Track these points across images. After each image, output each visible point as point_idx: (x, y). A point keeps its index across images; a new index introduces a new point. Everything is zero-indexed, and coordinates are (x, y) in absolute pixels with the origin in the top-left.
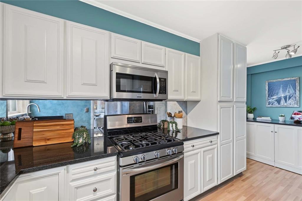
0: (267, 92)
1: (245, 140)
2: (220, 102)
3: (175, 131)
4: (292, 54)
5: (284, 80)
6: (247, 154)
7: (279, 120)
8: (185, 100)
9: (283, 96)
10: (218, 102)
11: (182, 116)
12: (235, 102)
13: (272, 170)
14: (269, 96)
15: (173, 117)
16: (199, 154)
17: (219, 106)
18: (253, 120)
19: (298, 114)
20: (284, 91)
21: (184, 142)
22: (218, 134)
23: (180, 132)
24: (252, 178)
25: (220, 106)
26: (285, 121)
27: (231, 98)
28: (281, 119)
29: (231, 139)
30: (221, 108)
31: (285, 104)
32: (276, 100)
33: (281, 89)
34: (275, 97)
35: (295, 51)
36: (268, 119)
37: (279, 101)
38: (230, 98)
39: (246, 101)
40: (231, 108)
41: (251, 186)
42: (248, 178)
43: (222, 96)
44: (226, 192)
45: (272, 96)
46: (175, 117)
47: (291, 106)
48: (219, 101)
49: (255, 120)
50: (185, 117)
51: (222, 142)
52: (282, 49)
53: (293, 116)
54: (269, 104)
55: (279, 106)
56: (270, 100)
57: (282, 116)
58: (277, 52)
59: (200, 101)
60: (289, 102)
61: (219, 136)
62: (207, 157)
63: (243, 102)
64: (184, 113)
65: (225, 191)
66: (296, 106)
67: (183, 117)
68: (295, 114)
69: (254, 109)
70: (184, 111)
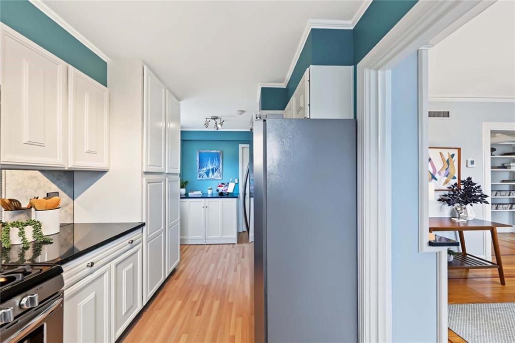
0: (198, 163)
1: (179, 224)
2: (146, 173)
3: (31, 246)
4: (219, 126)
5: (212, 152)
6: (181, 240)
7: (208, 194)
8: (66, 169)
9: (211, 168)
10: (143, 174)
11: (58, 204)
12: (167, 173)
13: (203, 249)
14: (199, 168)
15: (24, 209)
16: (106, 276)
17: (144, 179)
18: (185, 197)
19: (221, 186)
20: (212, 163)
21: (63, 266)
22: (143, 225)
23: (52, 243)
24: (186, 270)
25: (147, 180)
26: (212, 194)
27: (163, 167)
28: (209, 192)
29: (162, 228)
30: (149, 183)
31: (213, 177)
32: (205, 172)
33: (209, 161)
34: (204, 169)
35: (221, 124)
36: (199, 193)
37: (207, 173)
38: (160, 168)
39: (179, 173)
40: (163, 183)
41: (186, 280)
42: (182, 271)
43: (149, 164)
44: (156, 310)
45: (202, 168)
46: (33, 209)
47: (216, 178)
48: (144, 172)
49: (186, 196)
50: (66, 205)
51: (149, 236)
52: (212, 119)
53: (218, 188)
54: (200, 177)
55: (208, 178)
56: (200, 173)
57: (210, 189)
58: (208, 120)
59: (107, 171)
60: (216, 174)
61: (145, 228)
62: (123, 271)
63: (176, 174)
64: (64, 197)
65: (154, 309)
66: (220, 178)
67: (61, 205)
68: (219, 186)
69: (186, 183)
70: (65, 192)
